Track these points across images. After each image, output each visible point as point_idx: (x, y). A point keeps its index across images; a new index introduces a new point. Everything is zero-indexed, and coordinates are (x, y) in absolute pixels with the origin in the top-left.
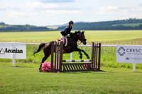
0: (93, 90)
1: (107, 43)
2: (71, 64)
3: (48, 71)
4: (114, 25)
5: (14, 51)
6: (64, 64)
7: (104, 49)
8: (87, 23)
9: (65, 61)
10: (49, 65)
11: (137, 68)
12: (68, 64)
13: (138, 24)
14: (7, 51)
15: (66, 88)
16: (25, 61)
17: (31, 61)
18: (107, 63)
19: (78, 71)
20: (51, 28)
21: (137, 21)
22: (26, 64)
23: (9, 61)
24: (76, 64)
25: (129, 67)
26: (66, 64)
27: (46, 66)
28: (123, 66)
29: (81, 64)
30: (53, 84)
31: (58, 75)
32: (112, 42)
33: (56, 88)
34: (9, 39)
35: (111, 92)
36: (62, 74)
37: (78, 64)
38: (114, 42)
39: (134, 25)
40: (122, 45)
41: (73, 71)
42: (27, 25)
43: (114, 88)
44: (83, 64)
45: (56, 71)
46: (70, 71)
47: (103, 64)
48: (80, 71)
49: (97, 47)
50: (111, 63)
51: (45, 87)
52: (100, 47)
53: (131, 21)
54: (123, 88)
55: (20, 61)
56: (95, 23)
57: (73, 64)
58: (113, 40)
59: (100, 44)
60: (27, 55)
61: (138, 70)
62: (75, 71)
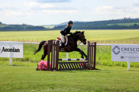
0: (89, 89)
1: (102, 42)
2: (67, 63)
3: (44, 70)
4: (109, 25)
5: (11, 50)
6: (60, 63)
7: (100, 48)
8: (83, 23)
9: (61, 60)
10: (46, 64)
11: (132, 66)
12: (64, 63)
13: (132, 24)
14: (5, 50)
15: (62, 86)
16: (22, 60)
17: (27, 60)
18: (102, 61)
19: (74, 69)
20: (47, 27)
21: (131, 21)
22: (23, 63)
23: (7, 59)
24: (72, 63)
25: (123, 66)
26: (62, 63)
27: (42, 65)
28: (118, 65)
29: (76, 63)
30: (50, 82)
31: (54, 73)
32: (107, 41)
33: (53, 86)
34: (6, 39)
35: (107, 90)
36: (59, 73)
37: (74, 63)
38: (109, 41)
39: (128, 24)
40: (117, 44)
41: (69, 69)
42: (23, 25)
43: (109, 86)
44: (79, 63)
45: (52, 70)
46: (66, 69)
47: (98, 63)
48: (76, 69)
49: (93, 46)
50: (106, 61)
51: (42, 86)
52: (95, 46)
53: (125, 20)
54: (118, 87)
55: (17, 59)
56: (90, 22)
57: (69, 63)
58: (108, 39)
59: (95, 43)
60: (24, 54)
61: (132, 69)
62: (71, 69)
